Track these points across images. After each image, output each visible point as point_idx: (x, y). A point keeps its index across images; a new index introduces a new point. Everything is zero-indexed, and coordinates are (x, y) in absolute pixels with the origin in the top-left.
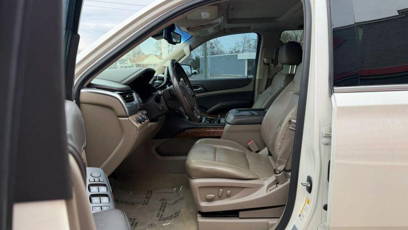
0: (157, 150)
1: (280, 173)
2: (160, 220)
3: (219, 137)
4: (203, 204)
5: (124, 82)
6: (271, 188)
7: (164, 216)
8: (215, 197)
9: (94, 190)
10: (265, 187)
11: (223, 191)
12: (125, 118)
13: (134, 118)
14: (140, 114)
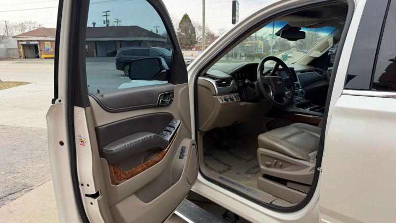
2: (246, 173)
4: (263, 167)
5: (229, 73)
8: (271, 165)
9: (168, 128)
10: (310, 169)
11: (276, 162)
12: (216, 97)
13: (223, 97)
14: (232, 96)
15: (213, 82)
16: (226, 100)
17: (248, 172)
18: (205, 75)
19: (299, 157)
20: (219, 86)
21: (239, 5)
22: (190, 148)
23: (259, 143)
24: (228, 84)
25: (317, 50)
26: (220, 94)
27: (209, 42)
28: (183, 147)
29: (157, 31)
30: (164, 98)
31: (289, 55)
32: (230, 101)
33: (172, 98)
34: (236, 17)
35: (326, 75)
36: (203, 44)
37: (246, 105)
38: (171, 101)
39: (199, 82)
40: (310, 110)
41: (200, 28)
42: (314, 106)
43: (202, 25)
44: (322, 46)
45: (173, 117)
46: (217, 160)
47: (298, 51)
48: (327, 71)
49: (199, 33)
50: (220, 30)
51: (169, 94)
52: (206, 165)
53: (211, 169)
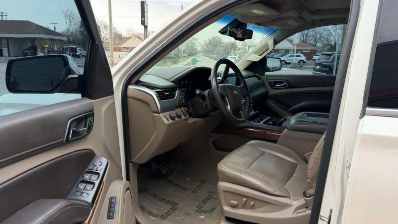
0: (214, 143)
1: (310, 197)
2: (197, 211)
3: (275, 141)
4: (226, 208)
5: (171, 80)
6: (299, 211)
7: (202, 209)
8: (238, 204)
9: (87, 177)
10: (293, 208)
11: (246, 201)
12: (158, 115)
13: (167, 114)
14: (179, 111)
15: (152, 93)
16: (173, 118)
17: (200, 211)
18: (138, 83)
19: (277, 193)
20: (162, 99)
21: (147, 5)
22: (124, 195)
23: (219, 175)
24: (172, 96)
25: (256, 53)
26: (164, 110)
27: (117, 42)
28: (111, 199)
29: (55, 28)
30: (77, 126)
31: (197, 59)
32: (177, 119)
33: (92, 122)
34: (145, 18)
35: (263, 81)
36: (110, 44)
37: (194, 122)
38: (90, 129)
39: (129, 93)
40: (264, 123)
41: (105, 27)
42: (266, 118)
43: (108, 24)
44: (260, 49)
45: (95, 155)
46: (155, 196)
47: (204, 55)
48: (265, 76)
49: (105, 32)
50: (127, 31)
51: (86, 118)
52: (143, 208)
53: (151, 213)
